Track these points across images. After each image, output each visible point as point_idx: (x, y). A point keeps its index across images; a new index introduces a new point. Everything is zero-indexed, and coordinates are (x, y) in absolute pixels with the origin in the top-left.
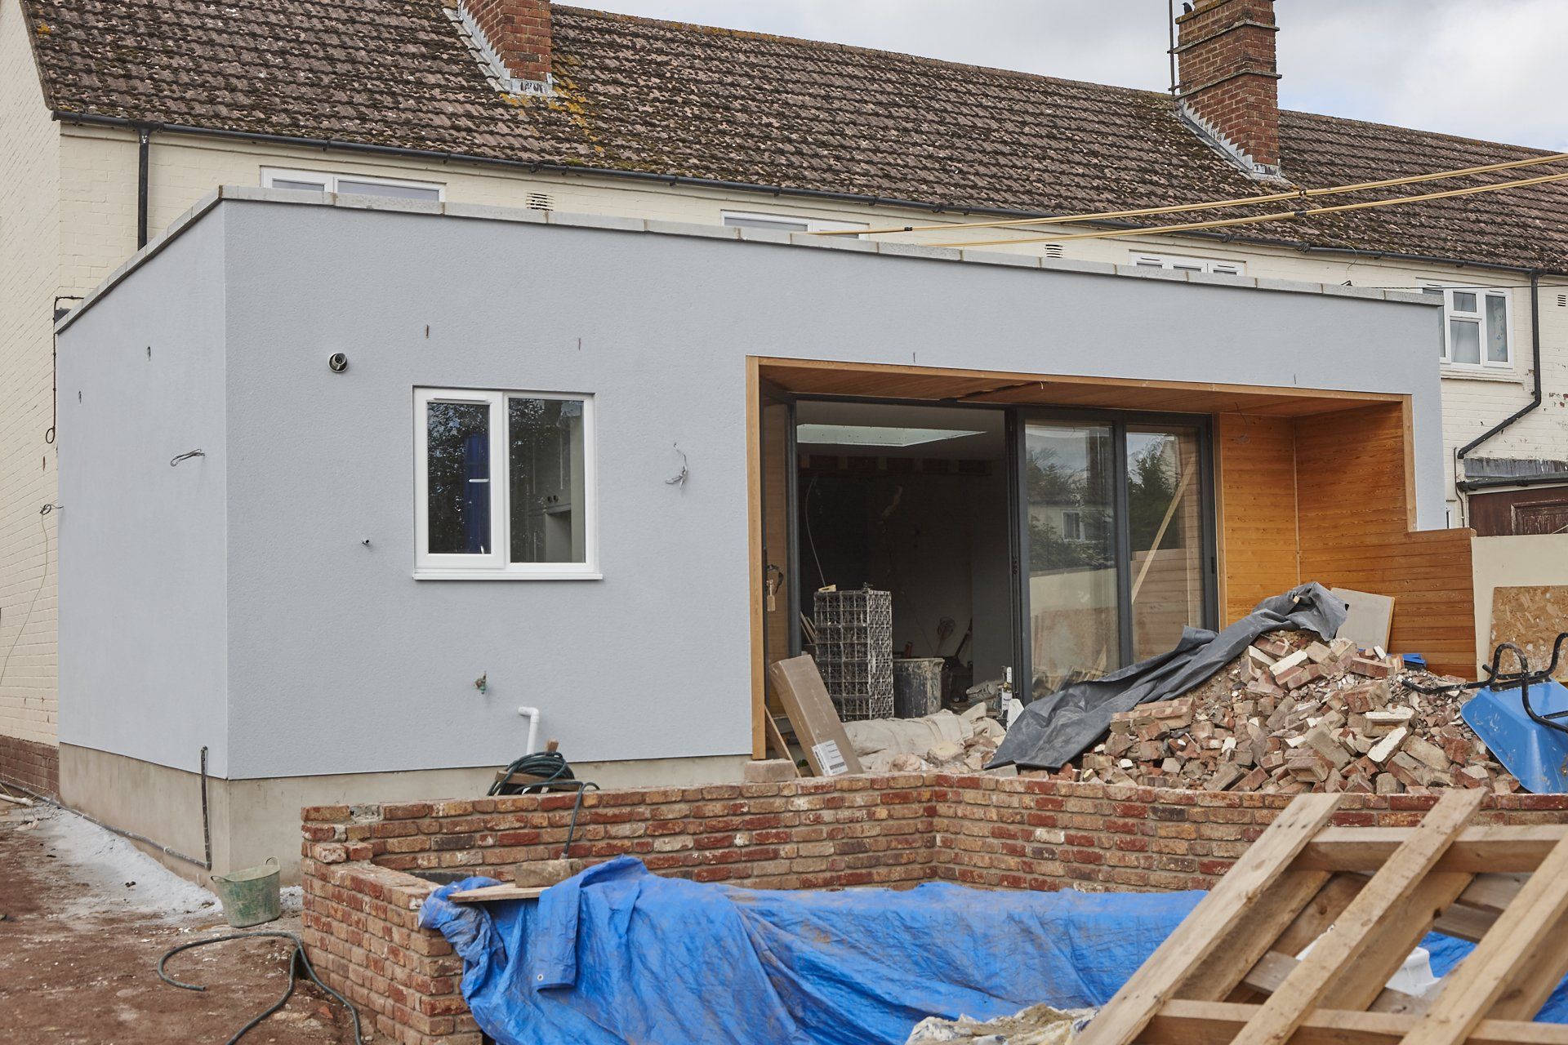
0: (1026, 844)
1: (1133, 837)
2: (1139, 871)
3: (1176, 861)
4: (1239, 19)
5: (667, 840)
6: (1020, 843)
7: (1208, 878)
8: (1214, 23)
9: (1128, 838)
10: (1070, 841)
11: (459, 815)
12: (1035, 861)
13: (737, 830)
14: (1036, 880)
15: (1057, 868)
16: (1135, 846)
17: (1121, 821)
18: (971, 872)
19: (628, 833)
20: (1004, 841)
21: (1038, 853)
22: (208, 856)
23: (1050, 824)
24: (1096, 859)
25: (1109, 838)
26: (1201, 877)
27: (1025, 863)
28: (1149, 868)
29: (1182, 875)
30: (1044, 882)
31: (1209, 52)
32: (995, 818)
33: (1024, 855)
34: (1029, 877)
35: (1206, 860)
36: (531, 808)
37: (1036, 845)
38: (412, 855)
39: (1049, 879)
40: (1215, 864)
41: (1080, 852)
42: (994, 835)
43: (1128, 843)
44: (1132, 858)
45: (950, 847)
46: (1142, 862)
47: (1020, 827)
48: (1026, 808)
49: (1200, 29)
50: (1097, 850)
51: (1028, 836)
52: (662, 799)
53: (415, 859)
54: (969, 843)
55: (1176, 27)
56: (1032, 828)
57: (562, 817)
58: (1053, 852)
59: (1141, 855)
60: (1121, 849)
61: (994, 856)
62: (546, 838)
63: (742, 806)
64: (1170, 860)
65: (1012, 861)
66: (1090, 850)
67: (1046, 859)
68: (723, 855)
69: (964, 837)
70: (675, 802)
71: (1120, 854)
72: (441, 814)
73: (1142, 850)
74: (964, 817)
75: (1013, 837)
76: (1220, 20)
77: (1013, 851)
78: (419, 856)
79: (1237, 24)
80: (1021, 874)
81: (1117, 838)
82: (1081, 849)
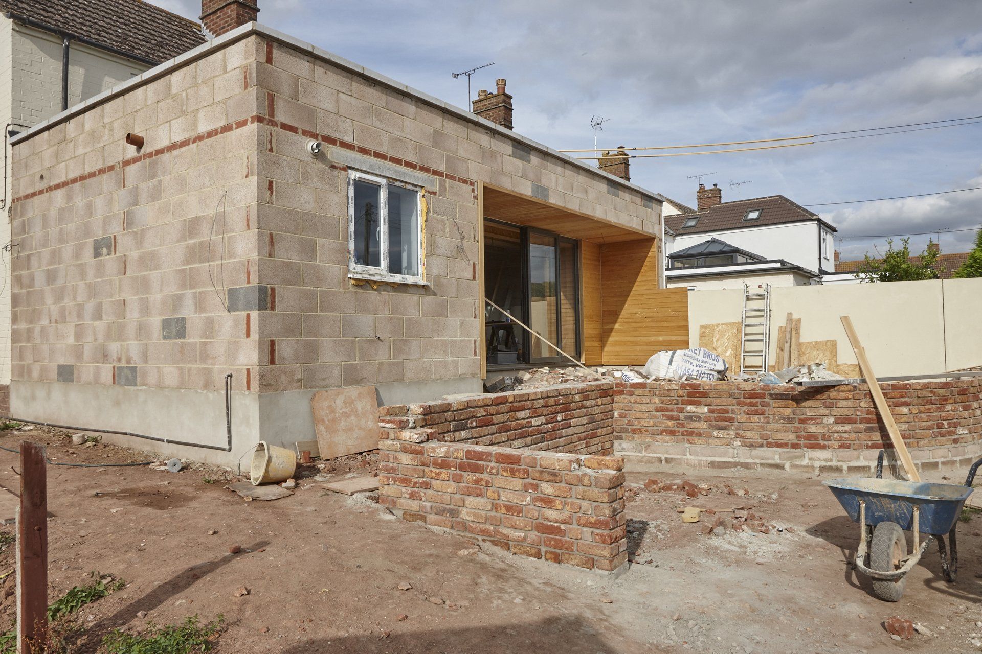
0: (680, 414)
1: (756, 408)
2: (759, 424)
3: (784, 419)
4: (501, 103)
5: (537, 419)
6: (675, 414)
7: (803, 425)
8: (489, 104)
9: (753, 408)
10: (711, 411)
11: (463, 409)
12: (685, 422)
13: (558, 413)
14: (687, 431)
15: (703, 425)
16: (758, 412)
17: (748, 401)
18: (640, 429)
19: (524, 417)
20: (664, 413)
21: (689, 418)
22: (230, 443)
23: (697, 403)
24: (731, 420)
25: (740, 409)
26: (799, 425)
27: (678, 423)
28: (767, 422)
29: (787, 425)
30: (693, 432)
31: (488, 115)
32: (657, 402)
33: (679, 419)
34: (681, 430)
35: (802, 417)
36: (490, 404)
37: (686, 414)
38: (443, 435)
39: (696, 431)
40: (807, 419)
41: (717, 417)
42: (656, 410)
43: (752, 411)
44: (755, 418)
45: (625, 418)
46: (762, 420)
47: (675, 406)
48: (680, 396)
49: (483, 106)
50: (731, 415)
51: (681, 410)
52: (534, 397)
53: (444, 437)
54: (638, 415)
55: (472, 105)
56: (684, 406)
57: (501, 408)
58: (699, 418)
59: (761, 416)
60: (748, 414)
61: (656, 421)
62: (495, 421)
63: (559, 400)
64: (780, 418)
65: (670, 423)
66: (726, 415)
67: (694, 421)
68: (555, 426)
69: (634, 412)
70: (539, 399)
71: (748, 416)
72: (455, 409)
73: (763, 413)
74: (636, 402)
75: (672, 411)
76: (492, 103)
77: (670, 418)
78: (446, 435)
79: (500, 105)
80: (676, 429)
81: (745, 409)
82: (719, 415)
